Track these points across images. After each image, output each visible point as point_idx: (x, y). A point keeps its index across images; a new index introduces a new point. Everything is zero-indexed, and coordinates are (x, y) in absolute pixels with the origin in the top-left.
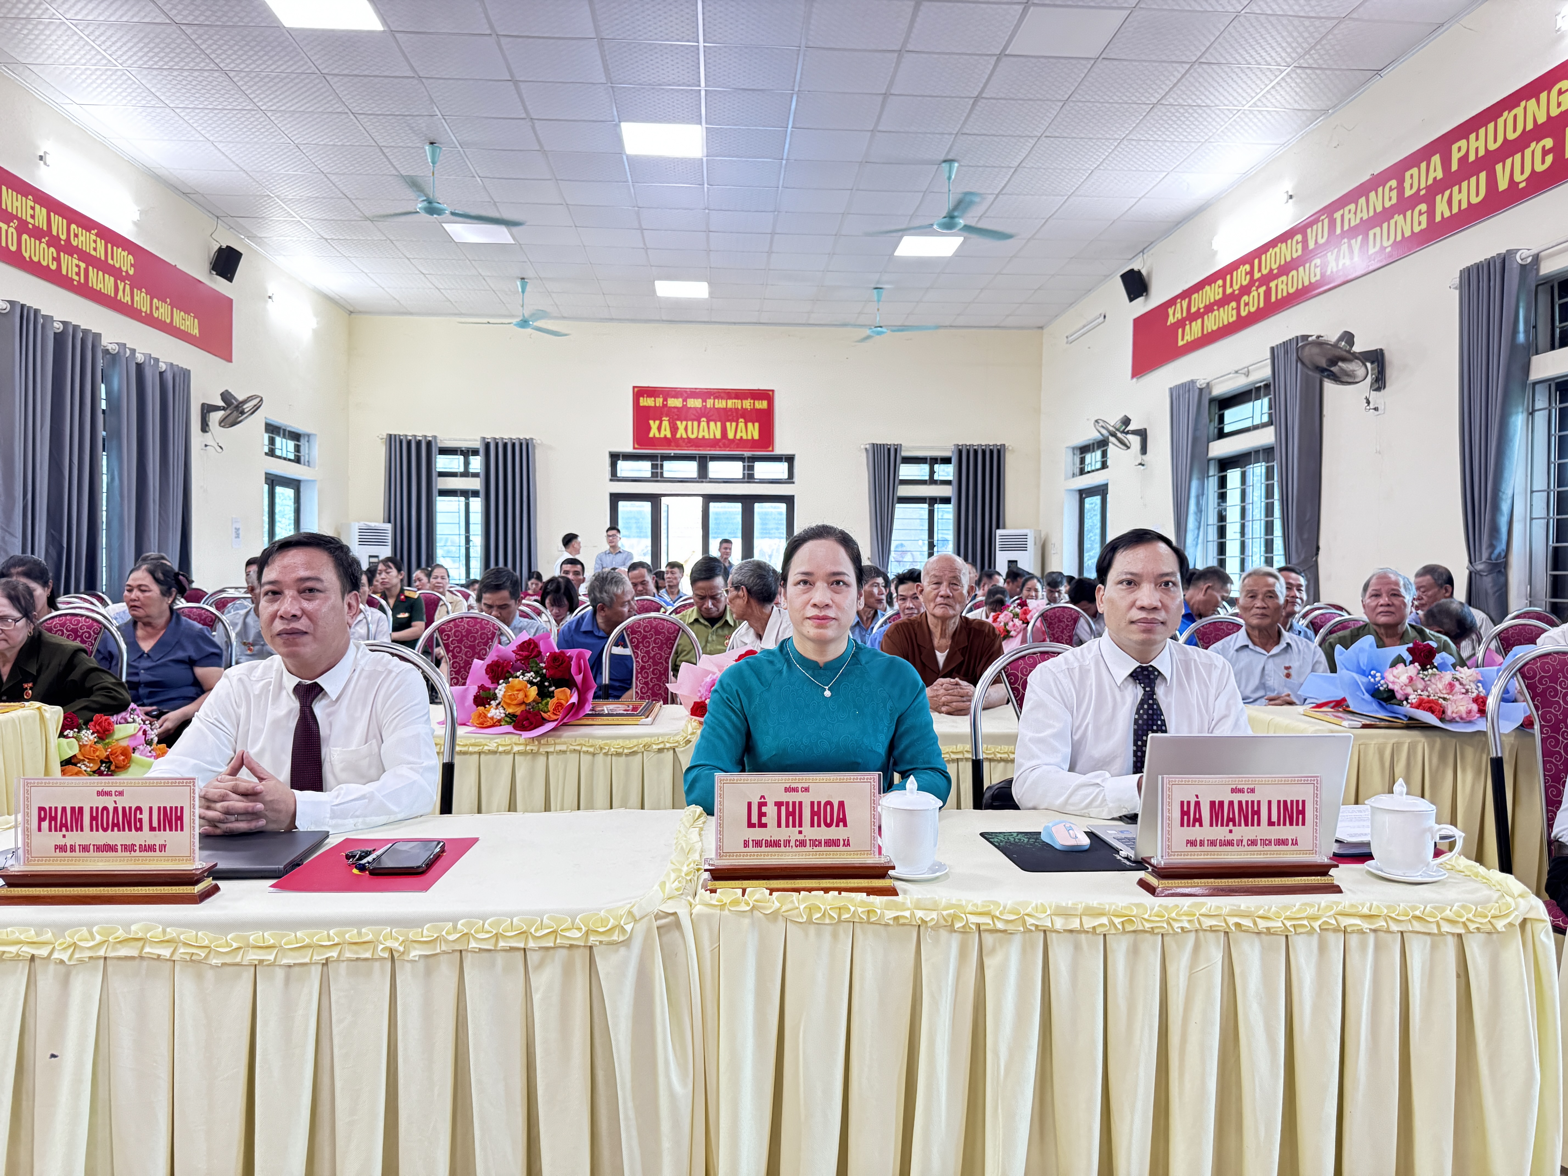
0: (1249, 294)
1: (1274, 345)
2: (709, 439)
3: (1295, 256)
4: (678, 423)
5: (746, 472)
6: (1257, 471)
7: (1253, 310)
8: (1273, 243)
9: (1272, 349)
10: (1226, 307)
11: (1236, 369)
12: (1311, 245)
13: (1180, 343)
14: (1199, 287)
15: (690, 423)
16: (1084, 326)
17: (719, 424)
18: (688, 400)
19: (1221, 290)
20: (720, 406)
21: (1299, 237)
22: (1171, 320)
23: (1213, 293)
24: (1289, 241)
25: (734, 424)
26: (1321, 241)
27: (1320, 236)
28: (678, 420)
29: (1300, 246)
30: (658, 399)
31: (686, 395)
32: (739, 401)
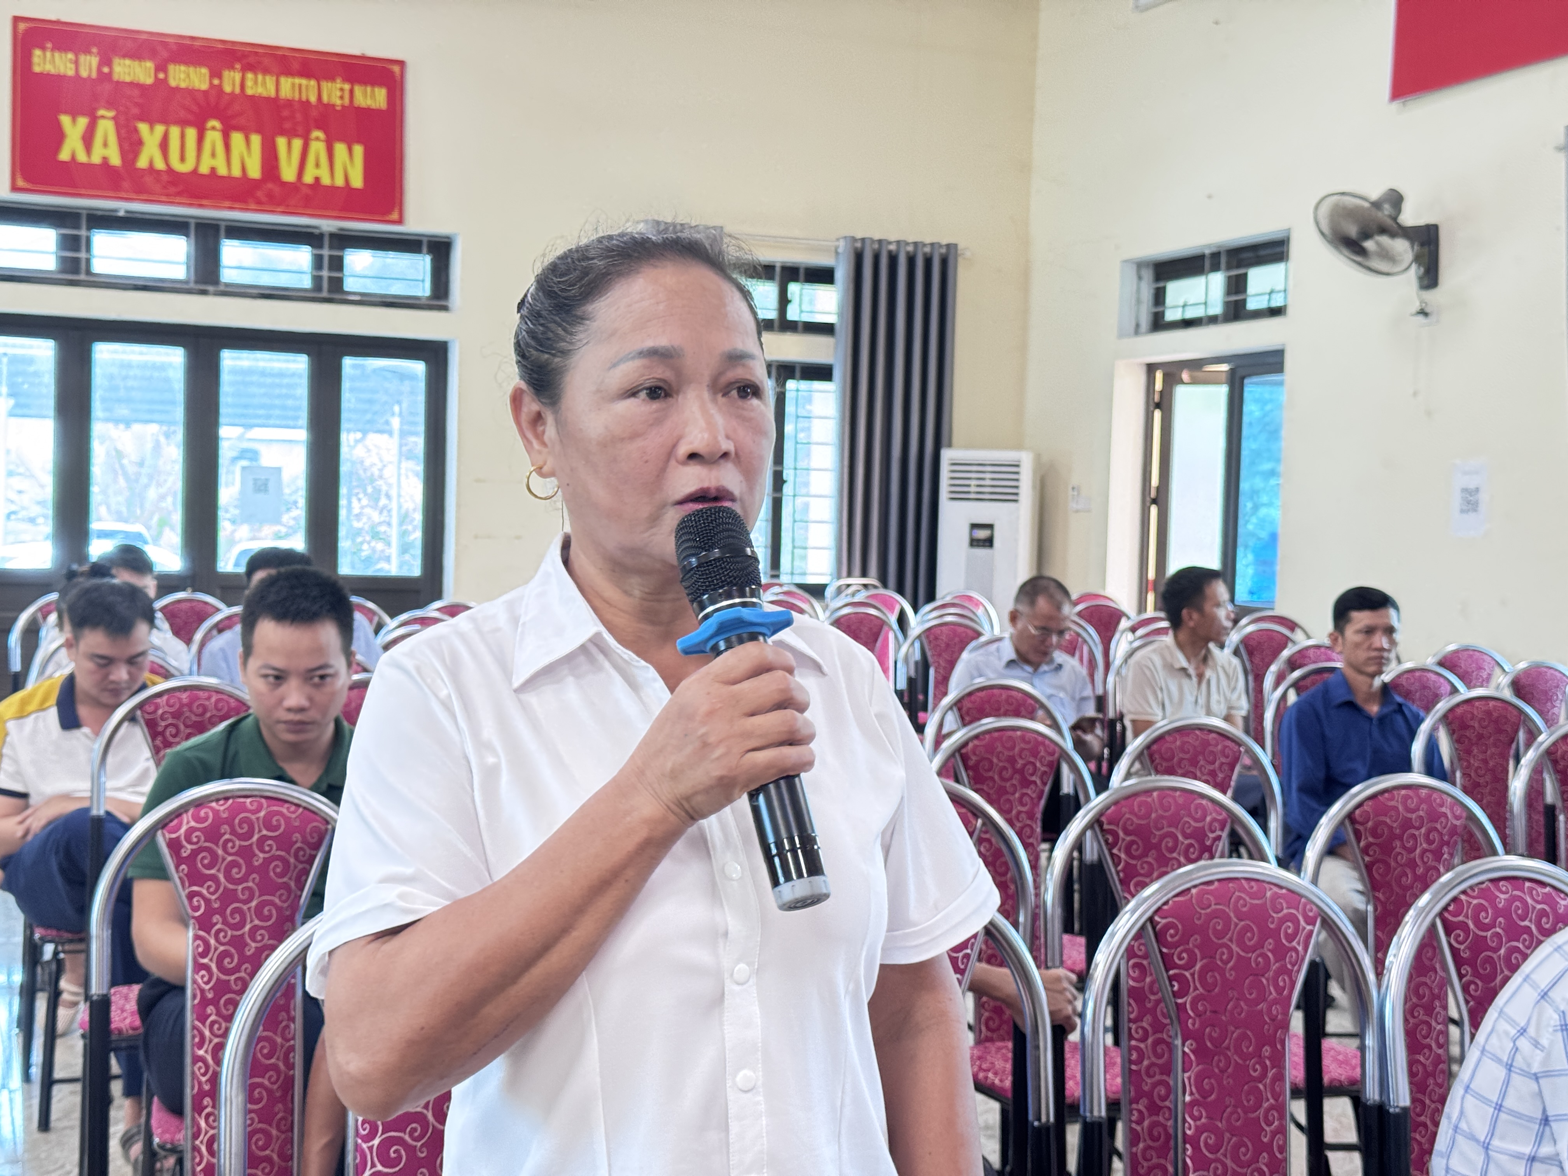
2: (229, 178)
4: (143, 128)
15: (175, 132)
17: (256, 140)
18: (172, 68)
20: (260, 91)
25: (297, 143)
28: (142, 120)
30: (83, 58)
31: (165, 54)
32: (313, 83)
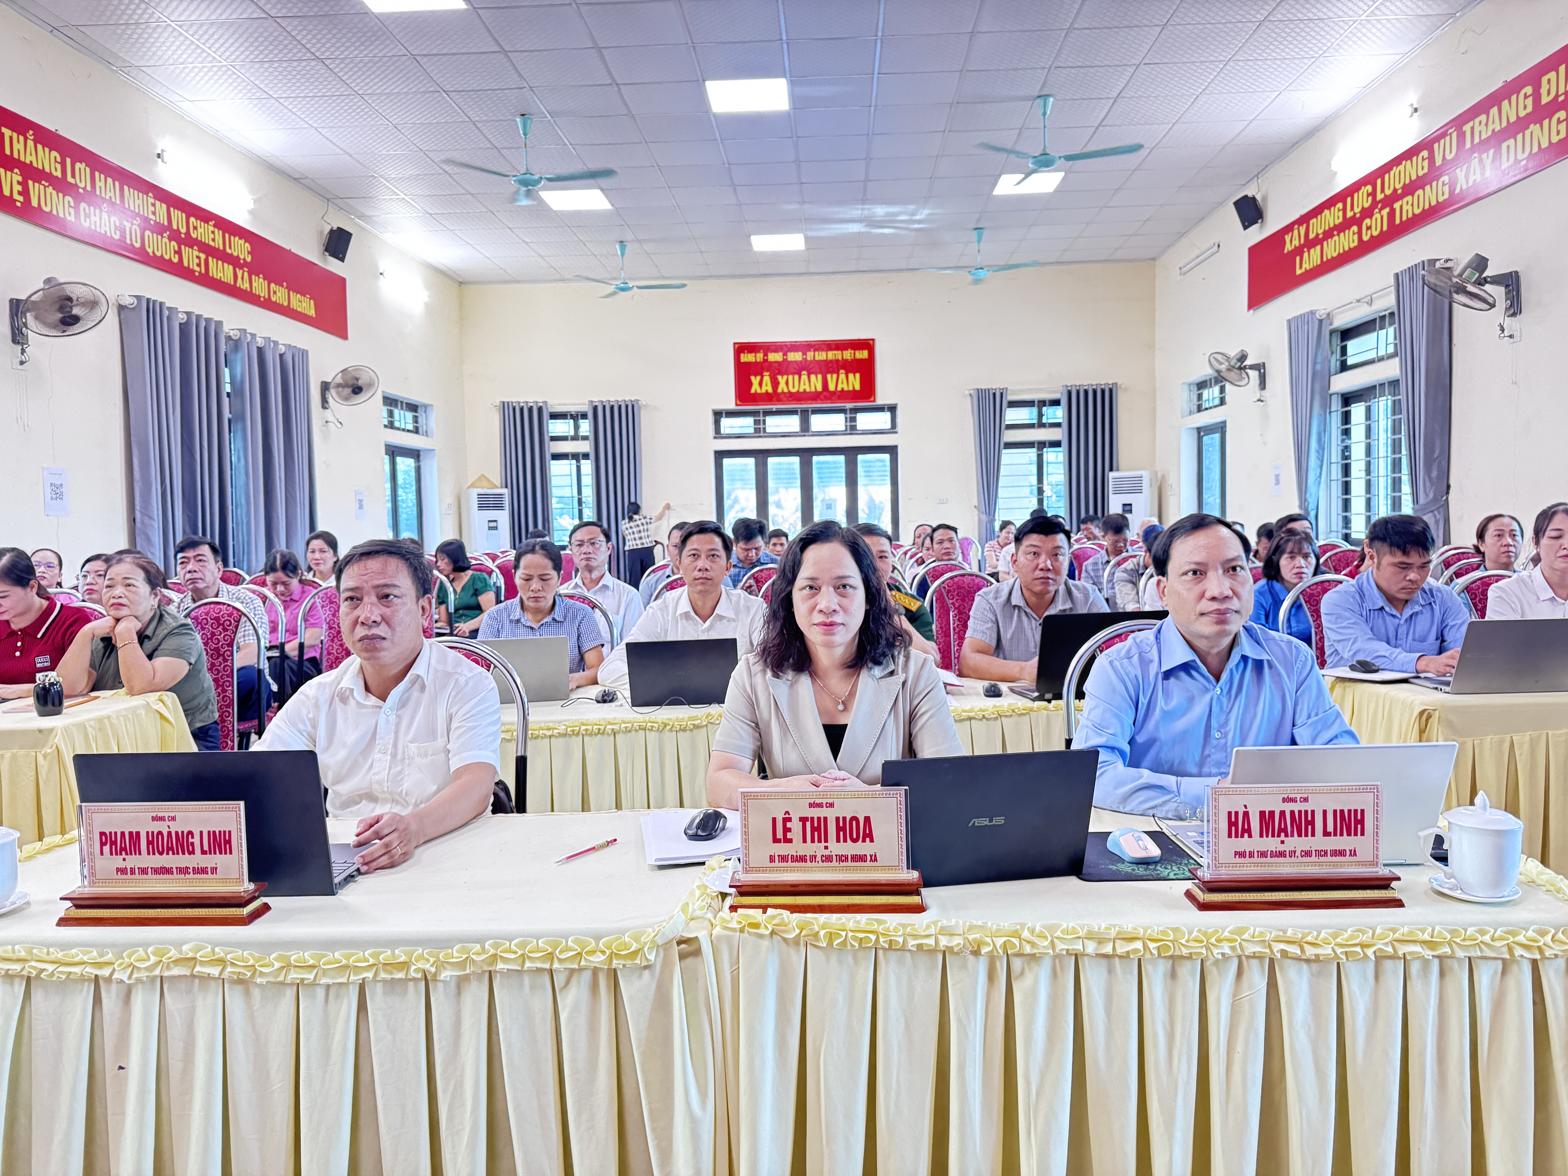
0: (1371, 217)
1: (1398, 271)
2: (810, 392)
3: (1421, 173)
4: (779, 377)
5: (848, 424)
6: (1383, 405)
7: (1375, 233)
8: (1397, 161)
9: (1397, 275)
10: (1347, 232)
11: (1358, 298)
12: (1439, 161)
13: (1299, 272)
14: (1317, 211)
15: (790, 377)
16: (1198, 257)
17: (820, 376)
18: (789, 354)
19: (1341, 213)
20: (820, 358)
21: (1425, 153)
22: (1288, 247)
23: (1333, 217)
24: (1414, 159)
25: (835, 376)
26: (1449, 157)
27: (1447, 151)
28: (779, 374)
29: (1426, 163)
30: (758, 355)
31: (786, 349)
32: (840, 352)
